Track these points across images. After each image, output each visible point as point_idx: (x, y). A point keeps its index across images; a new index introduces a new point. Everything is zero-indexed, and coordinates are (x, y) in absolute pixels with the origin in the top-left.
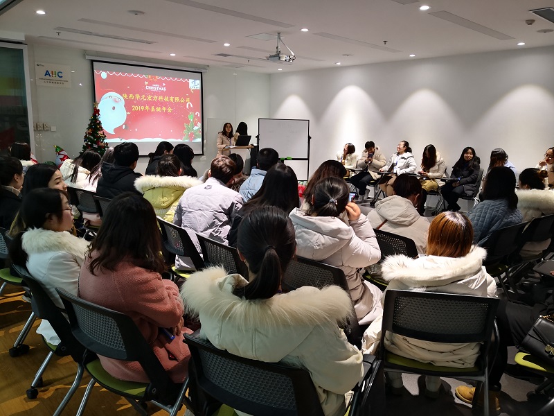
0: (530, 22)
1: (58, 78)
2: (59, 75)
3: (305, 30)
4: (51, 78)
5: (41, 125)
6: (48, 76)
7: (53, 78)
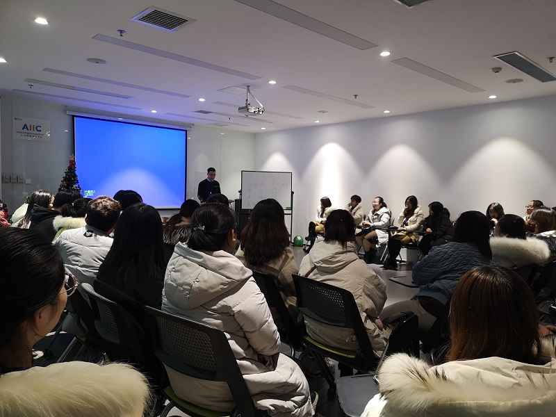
0: (497, 70)
1: (36, 132)
2: (38, 128)
3: (273, 82)
4: (29, 131)
5: (15, 177)
6: (25, 130)
7: (32, 132)
